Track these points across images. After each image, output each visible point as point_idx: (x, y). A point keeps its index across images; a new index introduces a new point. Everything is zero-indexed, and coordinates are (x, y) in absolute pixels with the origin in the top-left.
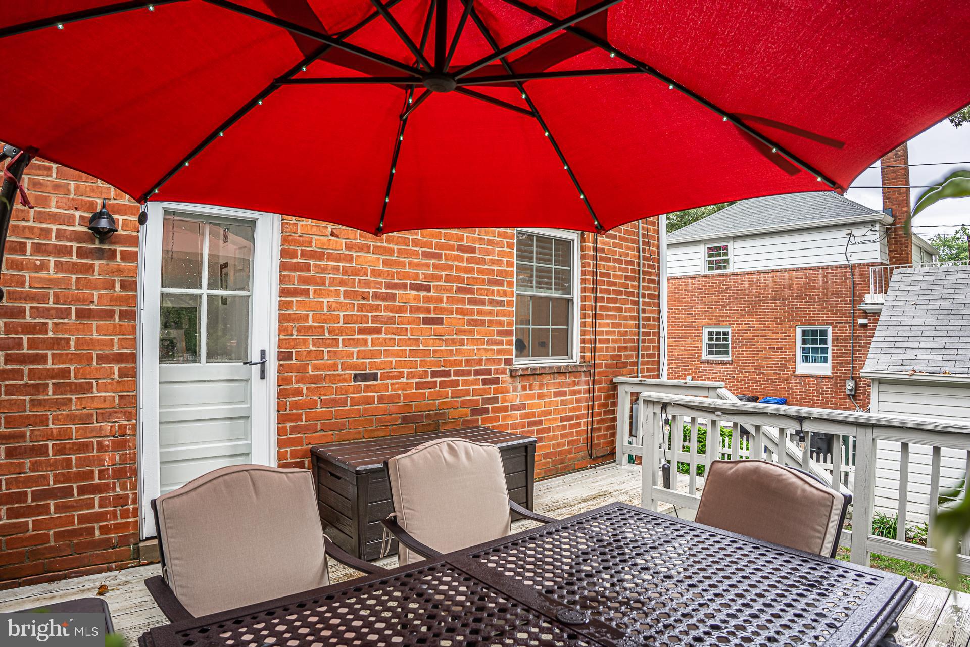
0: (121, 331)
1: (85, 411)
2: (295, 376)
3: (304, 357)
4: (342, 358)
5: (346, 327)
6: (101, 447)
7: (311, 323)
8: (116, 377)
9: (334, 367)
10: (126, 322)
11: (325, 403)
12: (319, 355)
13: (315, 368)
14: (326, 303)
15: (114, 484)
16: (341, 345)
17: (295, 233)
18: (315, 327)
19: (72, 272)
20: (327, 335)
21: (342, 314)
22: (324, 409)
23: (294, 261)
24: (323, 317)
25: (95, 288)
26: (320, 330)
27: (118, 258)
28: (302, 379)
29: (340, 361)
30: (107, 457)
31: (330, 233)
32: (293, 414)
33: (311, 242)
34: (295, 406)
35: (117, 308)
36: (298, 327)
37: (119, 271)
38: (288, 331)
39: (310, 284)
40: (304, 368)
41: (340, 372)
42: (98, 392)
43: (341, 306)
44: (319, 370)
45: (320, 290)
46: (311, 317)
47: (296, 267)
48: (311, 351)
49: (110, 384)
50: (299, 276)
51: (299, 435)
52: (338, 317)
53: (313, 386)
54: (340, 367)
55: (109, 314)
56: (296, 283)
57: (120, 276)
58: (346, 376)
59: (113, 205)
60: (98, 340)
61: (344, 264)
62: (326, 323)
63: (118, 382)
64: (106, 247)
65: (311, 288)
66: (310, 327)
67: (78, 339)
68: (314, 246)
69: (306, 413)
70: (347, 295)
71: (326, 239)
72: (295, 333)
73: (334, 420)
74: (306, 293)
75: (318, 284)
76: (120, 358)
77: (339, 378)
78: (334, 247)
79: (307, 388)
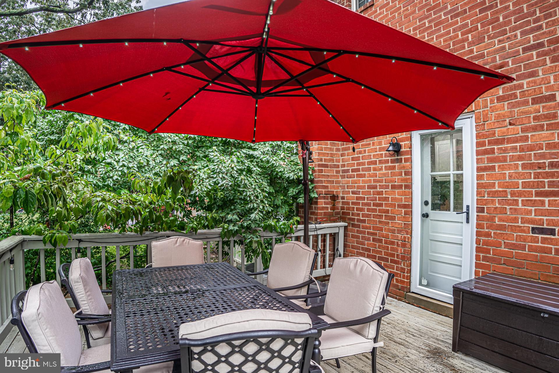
0: (404, 194)
1: (393, 228)
2: (486, 224)
3: (492, 212)
4: (522, 214)
5: (524, 191)
6: (398, 245)
7: (497, 188)
8: (403, 214)
9: (516, 220)
10: (407, 190)
11: (507, 245)
12: (503, 211)
13: (500, 220)
14: (507, 174)
15: (401, 262)
16: (520, 205)
17: (483, 130)
18: (500, 191)
19: (389, 170)
20: (509, 197)
21: (520, 181)
22: (507, 249)
23: (484, 148)
24: (506, 184)
25: (396, 176)
26: (504, 193)
27: (403, 162)
28: (491, 226)
29: (520, 216)
30: (399, 249)
31: (508, 124)
32: (484, 248)
33: (495, 133)
34: (486, 243)
35: (403, 184)
36: (488, 191)
37: (404, 167)
38: (481, 194)
39: (495, 162)
40: (492, 219)
41: (520, 224)
42: (398, 221)
43: (520, 176)
44: (503, 221)
45: (503, 165)
46: (497, 185)
47: (486, 152)
48: (497, 207)
49: (401, 217)
50: (487, 158)
51: (488, 263)
52: (518, 184)
53: (499, 232)
54: (520, 220)
55: (400, 187)
56: (486, 163)
57: (404, 169)
58: (525, 228)
59: (400, 139)
60: (398, 198)
61: (520, 144)
62: (508, 188)
63: (404, 217)
64: (399, 157)
65: (496, 164)
66: (497, 191)
67: (391, 197)
68: (497, 136)
69: (493, 249)
70: (524, 166)
71: (505, 128)
72: (486, 196)
73: (514, 259)
74: (493, 168)
75: (501, 162)
76: (405, 206)
77: (519, 228)
78: (512, 133)
79: (494, 233)
